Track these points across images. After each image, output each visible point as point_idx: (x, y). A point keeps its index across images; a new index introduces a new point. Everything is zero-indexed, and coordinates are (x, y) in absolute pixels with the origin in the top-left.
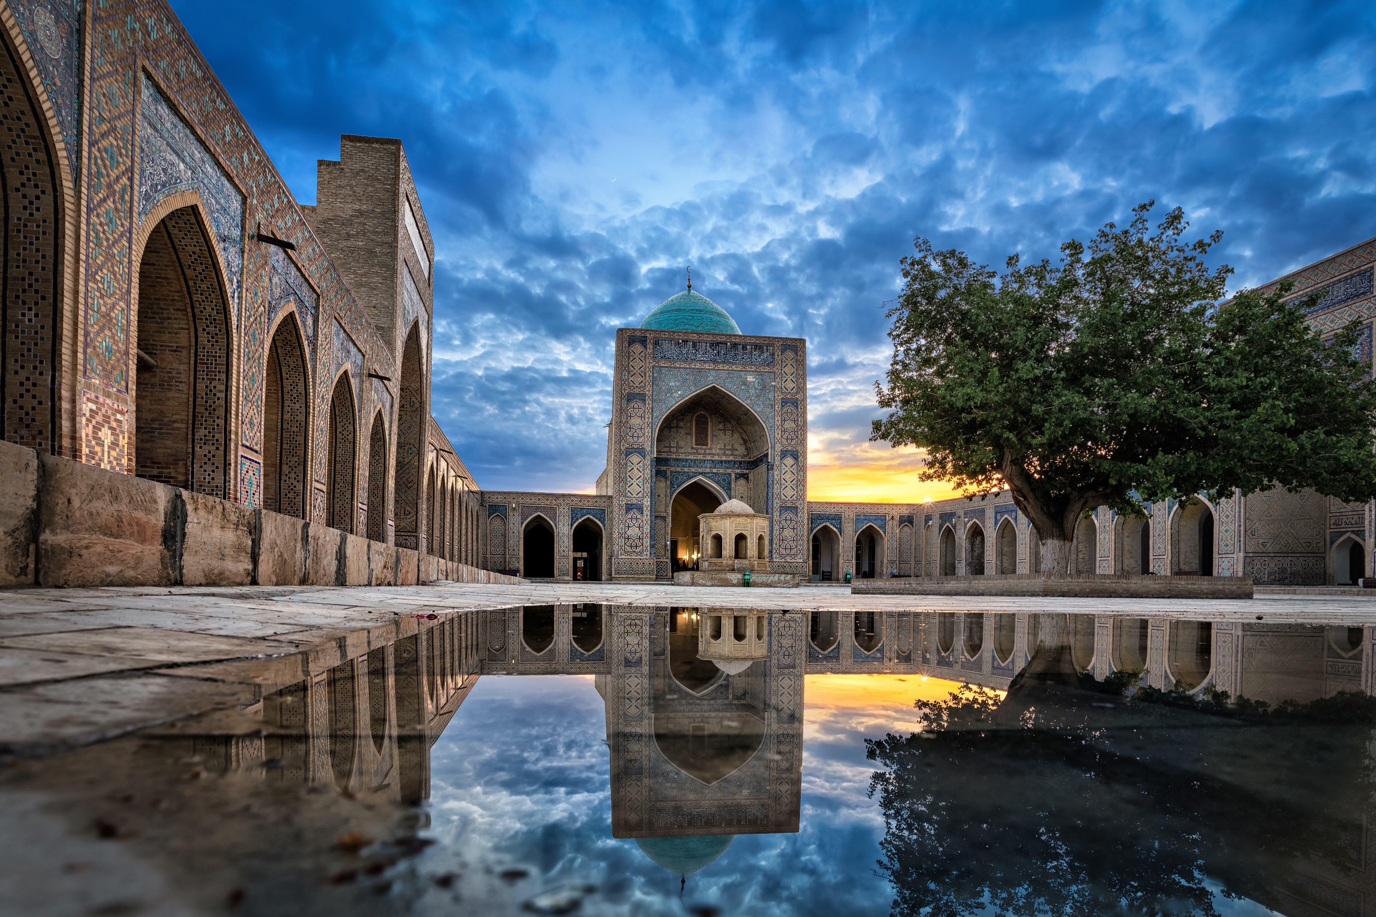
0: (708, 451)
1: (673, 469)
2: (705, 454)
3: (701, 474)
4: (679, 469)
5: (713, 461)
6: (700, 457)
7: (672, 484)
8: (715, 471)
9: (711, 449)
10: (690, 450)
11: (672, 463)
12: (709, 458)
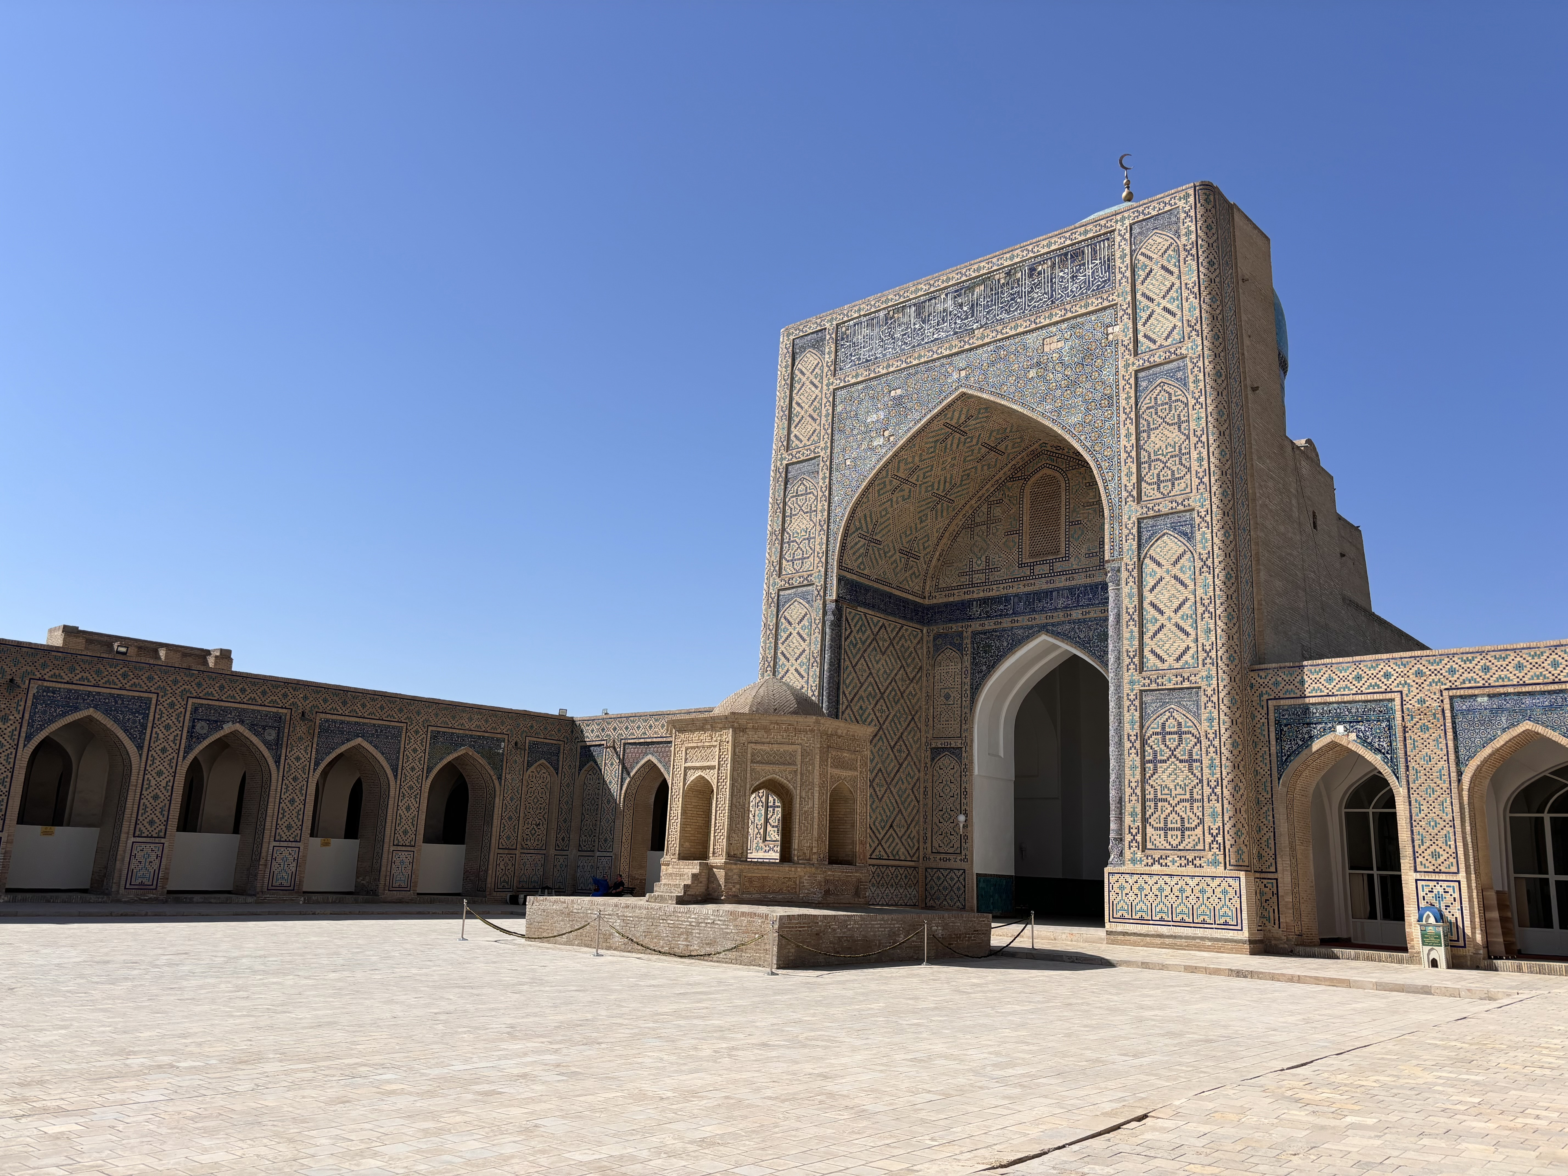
0: (1058, 567)
1: (976, 626)
2: (1053, 573)
3: (1043, 628)
4: (989, 625)
5: (1071, 590)
6: (1041, 585)
7: (974, 663)
8: (1077, 614)
9: (1067, 558)
10: (1018, 572)
11: (976, 610)
12: (1061, 582)
